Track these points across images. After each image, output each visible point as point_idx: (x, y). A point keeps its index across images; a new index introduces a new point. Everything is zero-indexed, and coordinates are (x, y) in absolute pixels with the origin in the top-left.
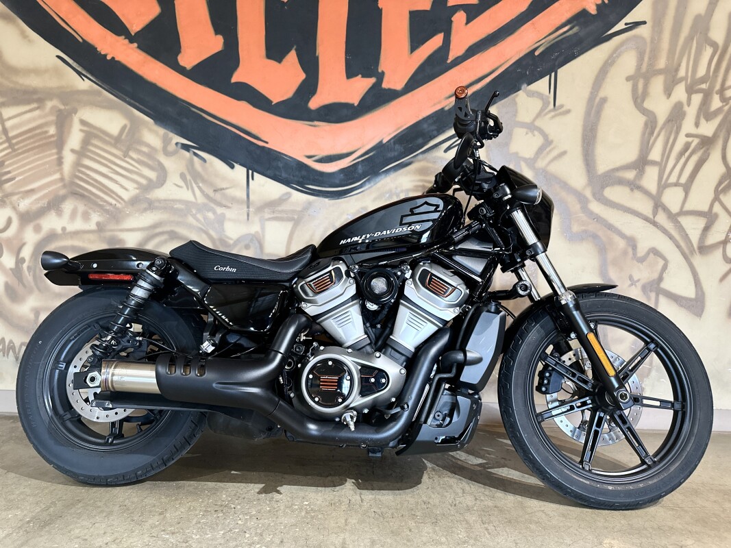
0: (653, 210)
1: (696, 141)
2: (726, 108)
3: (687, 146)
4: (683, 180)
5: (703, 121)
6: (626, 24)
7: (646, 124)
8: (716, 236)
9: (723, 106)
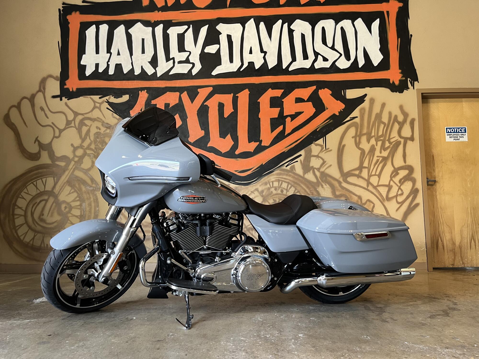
0: (367, 185)
1: (381, 159)
2: (391, 146)
3: (378, 161)
4: (377, 173)
5: (383, 151)
6: (350, 118)
7: (361, 153)
8: (393, 193)
9: (390, 145)
